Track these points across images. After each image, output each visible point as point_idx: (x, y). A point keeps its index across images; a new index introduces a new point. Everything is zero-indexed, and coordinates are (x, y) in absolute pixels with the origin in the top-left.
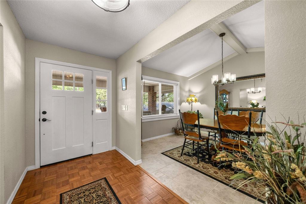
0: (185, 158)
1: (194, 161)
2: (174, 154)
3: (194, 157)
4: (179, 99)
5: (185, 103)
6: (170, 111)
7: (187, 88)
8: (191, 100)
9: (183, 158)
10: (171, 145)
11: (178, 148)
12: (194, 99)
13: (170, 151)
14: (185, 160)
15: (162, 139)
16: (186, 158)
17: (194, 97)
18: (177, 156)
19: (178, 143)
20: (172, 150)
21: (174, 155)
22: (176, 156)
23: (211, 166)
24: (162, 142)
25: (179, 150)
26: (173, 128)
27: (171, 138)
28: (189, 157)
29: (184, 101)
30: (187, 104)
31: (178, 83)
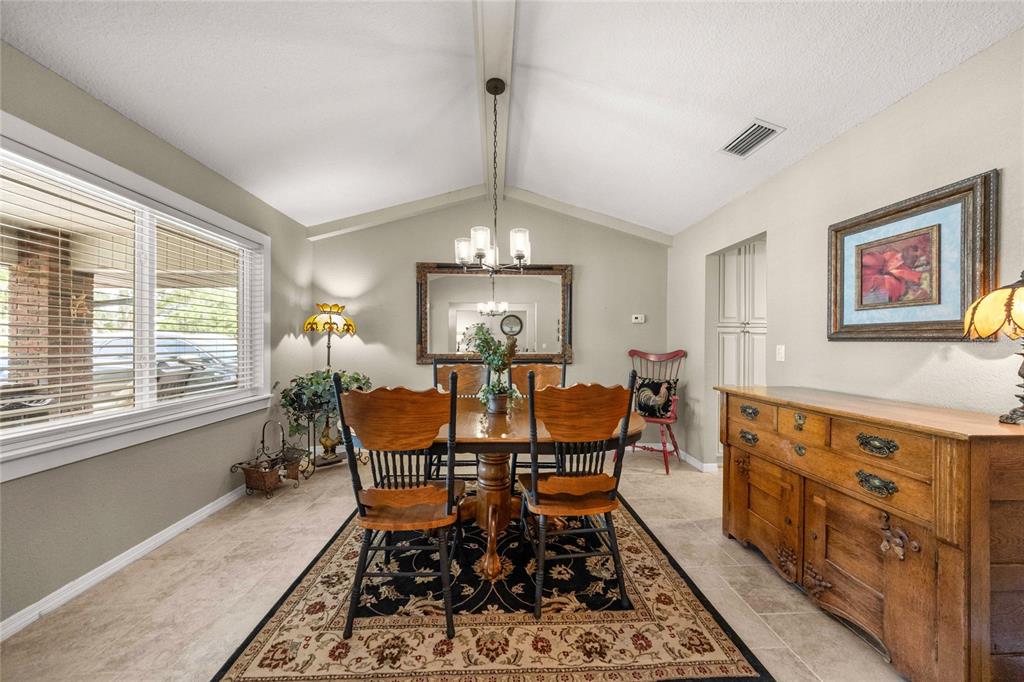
0: (374, 644)
1: (427, 632)
2: (295, 646)
3: (413, 605)
4: (267, 317)
5: (296, 337)
6: (189, 376)
7: (303, 275)
8: (330, 324)
9: (362, 652)
10: (252, 581)
11: (304, 583)
12: (339, 321)
13: (261, 637)
14: (381, 660)
15: (165, 558)
16: (381, 641)
17: (338, 313)
18: (322, 656)
19: (286, 548)
20: (269, 625)
21: (300, 660)
22: (316, 664)
23: (502, 615)
24: (174, 587)
25: (313, 599)
26: (233, 469)
27: (228, 529)
28: (388, 620)
29: (291, 330)
30: (302, 341)
31: (267, 240)
